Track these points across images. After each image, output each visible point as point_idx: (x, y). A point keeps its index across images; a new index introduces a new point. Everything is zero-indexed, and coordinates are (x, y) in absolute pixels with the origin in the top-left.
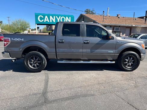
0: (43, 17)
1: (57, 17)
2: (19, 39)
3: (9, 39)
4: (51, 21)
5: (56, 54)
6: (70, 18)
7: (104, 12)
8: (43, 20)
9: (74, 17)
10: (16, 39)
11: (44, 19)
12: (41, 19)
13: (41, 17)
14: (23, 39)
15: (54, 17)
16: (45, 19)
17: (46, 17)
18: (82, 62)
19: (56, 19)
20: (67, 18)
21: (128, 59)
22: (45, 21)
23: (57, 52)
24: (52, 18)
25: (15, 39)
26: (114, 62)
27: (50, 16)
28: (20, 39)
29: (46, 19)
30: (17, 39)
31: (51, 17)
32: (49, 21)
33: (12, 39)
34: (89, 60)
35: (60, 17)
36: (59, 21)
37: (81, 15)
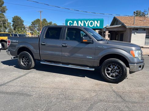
0: (72, 22)
1: (85, 21)
2: (15, 41)
5: (40, 55)
6: (99, 22)
9: (103, 21)
11: (73, 24)
13: (70, 22)
14: (18, 41)
15: (83, 22)
17: (75, 22)
18: (61, 65)
19: (84, 24)
21: (111, 68)
23: (40, 53)
26: (93, 69)
31: (79, 22)
32: (77, 26)
35: (88, 21)
36: (87, 26)
37: (114, 18)
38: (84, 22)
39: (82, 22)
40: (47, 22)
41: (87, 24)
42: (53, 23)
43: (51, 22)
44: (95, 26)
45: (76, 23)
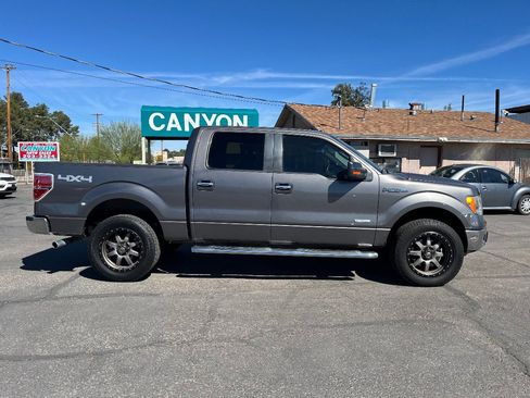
0: (162, 117)
1: (204, 115)
3: (50, 177)
4: (187, 129)
5: (188, 223)
6: (245, 118)
8: (163, 126)
10: (70, 178)
11: (166, 121)
12: (158, 122)
13: (157, 118)
14: (91, 177)
15: (197, 116)
16: (171, 121)
17: (173, 116)
19: (203, 122)
20: (236, 118)
22: (169, 129)
23: (192, 217)
24: (191, 121)
25: (67, 179)
26: (375, 255)
27: (185, 115)
28: (82, 178)
29: (174, 123)
30: (74, 179)
31: (187, 117)
32: (180, 129)
33: (60, 177)
34: (295, 246)
35: (214, 116)
37: (286, 108)
38: (201, 117)
39: (194, 119)
40: (25, 104)
41: (210, 123)
42: (51, 111)
43: (44, 107)
45: (177, 121)
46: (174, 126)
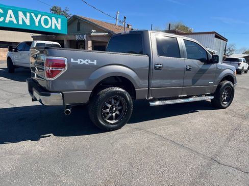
1: (33, 14)
2: (87, 62)
3: (64, 61)
4: (21, 23)
5: (148, 90)
6: (59, 20)
7: (125, 17)
8: (2, 19)
10: (81, 62)
11: (4, 15)
14: (95, 61)
15: (28, 14)
16: (8, 16)
17: (10, 12)
19: (32, 19)
20: (54, 19)
22: (7, 21)
23: (151, 86)
24: (24, 17)
25: (78, 61)
27: (19, 12)
28: (90, 62)
29: (11, 17)
30: (84, 62)
31: (20, 14)
32: (15, 22)
33: (72, 60)
35: (39, 16)
36: (37, 24)
38: (31, 16)
39: (25, 15)
41: (37, 21)
44: (53, 27)
45: (13, 16)
46: (11, 19)
